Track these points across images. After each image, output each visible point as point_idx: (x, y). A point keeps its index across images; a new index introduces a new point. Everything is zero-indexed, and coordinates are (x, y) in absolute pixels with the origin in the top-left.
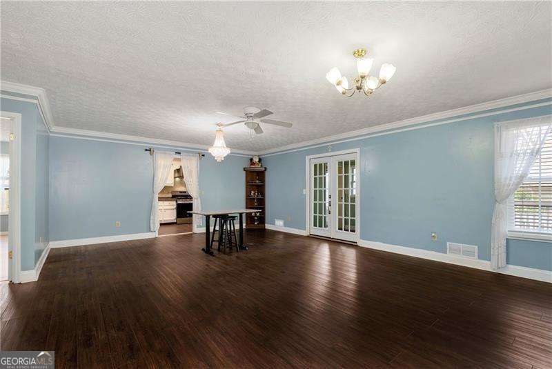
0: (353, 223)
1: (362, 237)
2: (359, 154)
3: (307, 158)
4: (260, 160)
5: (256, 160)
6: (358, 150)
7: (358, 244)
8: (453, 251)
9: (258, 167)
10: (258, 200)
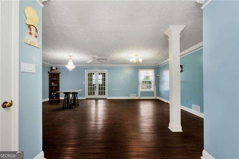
0: (104, 92)
1: (108, 96)
2: (107, 71)
3: (86, 70)
4: (56, 68)
5: (54, 68)
6: (107, 70)
7: (107, 98)
8: (132, 96)
9: (56, 72)
10: (55, 87)
